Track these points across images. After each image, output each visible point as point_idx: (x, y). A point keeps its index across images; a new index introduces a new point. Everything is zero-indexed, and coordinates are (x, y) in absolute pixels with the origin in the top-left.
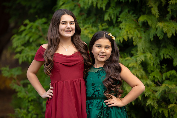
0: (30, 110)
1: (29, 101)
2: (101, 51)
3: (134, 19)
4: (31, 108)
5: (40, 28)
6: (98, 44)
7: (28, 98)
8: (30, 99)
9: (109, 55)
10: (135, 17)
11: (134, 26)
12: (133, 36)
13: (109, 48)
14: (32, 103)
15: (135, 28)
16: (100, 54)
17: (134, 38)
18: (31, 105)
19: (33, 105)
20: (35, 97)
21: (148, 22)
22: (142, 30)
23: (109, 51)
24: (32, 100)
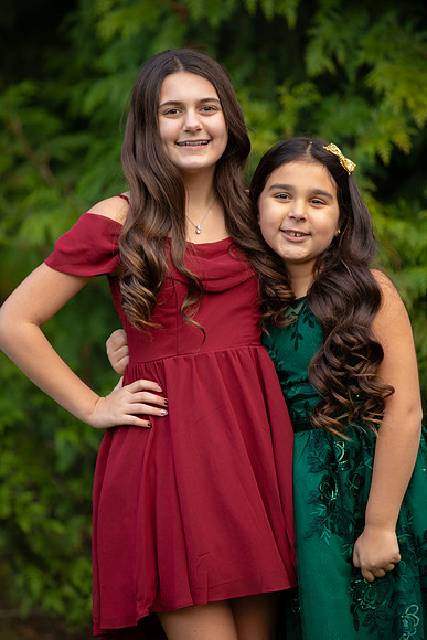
2: (291, 215)
4: (7, 461)
6: (281, 182)
9: (323, 232)
13: (325, 203)
14: (10, 442)
16: (288, 225)
18: (5, 448)
19: (16, 449)
23: (325, 217)
24: (8, 430)
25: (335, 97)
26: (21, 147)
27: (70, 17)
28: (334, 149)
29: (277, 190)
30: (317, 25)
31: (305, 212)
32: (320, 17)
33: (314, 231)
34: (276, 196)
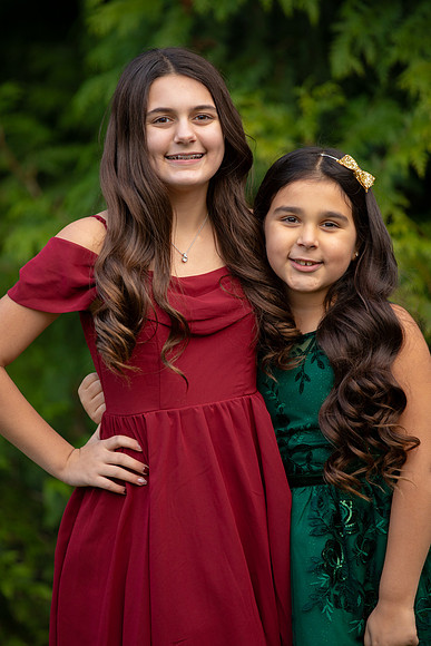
28: (350, 162)
29: (284, 213)
30: (343, 20)
31: (316, 239)
33: (326, 259)
34: (282, 219)
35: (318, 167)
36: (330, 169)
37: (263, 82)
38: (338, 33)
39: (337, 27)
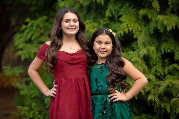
0: (33, 107)
1: (31, 98)
3: (135, 13)
4: (34, 105)
5: (42, 26)
6: (98, 40)
7: (31, 95)
8: (32, 97)
10: (135, 11)
11: (134, 19)
12: (133, 29)
13: (109, 44)
14: (35, 100)
15: (136, 22)
16: (101, 50)
17: (134, 31)
18: (34, 102)
19: (36, 102)
20: (37, 94)
21: (148, 15)
22: (142, 24)
23: (109, 47)
24: (34, 97)
25: (113, 22)
26: (42, 31)
27: (56, 4)
28: (111, 31)
30: (109, 6)
31: (105, 47)
32: (110, 4)
33: (107, 51)
35: (104, 32)
36: (107, 32)
37: (94, 18)
38: (108, 8)
39: (108, 7)
